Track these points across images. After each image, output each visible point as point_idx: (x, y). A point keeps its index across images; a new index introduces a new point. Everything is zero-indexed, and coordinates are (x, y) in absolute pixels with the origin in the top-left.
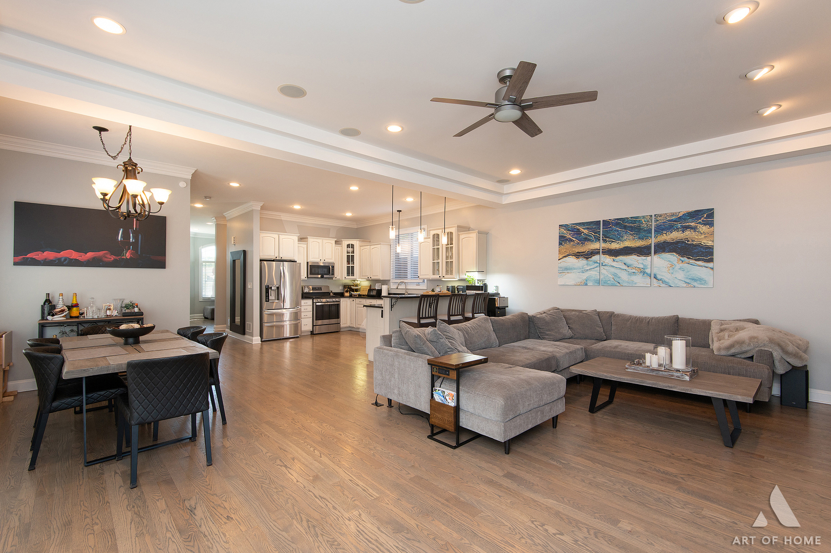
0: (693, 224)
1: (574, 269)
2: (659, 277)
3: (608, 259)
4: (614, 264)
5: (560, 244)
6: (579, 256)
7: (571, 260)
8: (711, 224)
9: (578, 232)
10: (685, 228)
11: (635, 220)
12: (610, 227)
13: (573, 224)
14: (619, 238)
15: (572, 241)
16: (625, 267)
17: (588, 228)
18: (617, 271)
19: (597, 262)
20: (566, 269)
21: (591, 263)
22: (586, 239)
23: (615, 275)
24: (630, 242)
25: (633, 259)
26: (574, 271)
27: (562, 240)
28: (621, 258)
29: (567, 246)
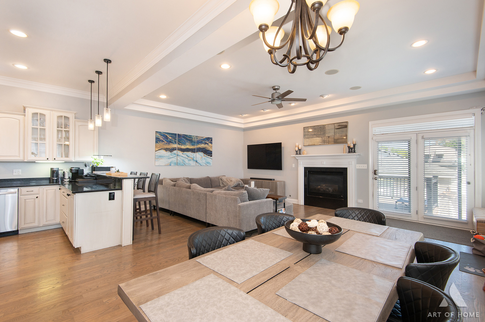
0: (207, 142)
1: (165, 157)
2: (198, 162)
3: (180, 153)
4: (183, 155)
5: (156, 142)
6: (167, 150)
7: (163, 152)
8: (211, 143)
9: (166, 138)
10: (206, 143)
11: (190, 137)
12: (181, 138)
13: (164, 133)
14: (184, 144)
15: (163, 141)
16: (187, 157)
17: (171, 136)
18: (184, 159)
19: (175, 154)
20: (160, 157)
21: (173, 154)
22: (170, 142)
23: (183, 160)
24: (189, 146)
25: (189, 154)
26: (164, 158)
27: (158, 140)
28: (185, 153)
29: (161, 144)
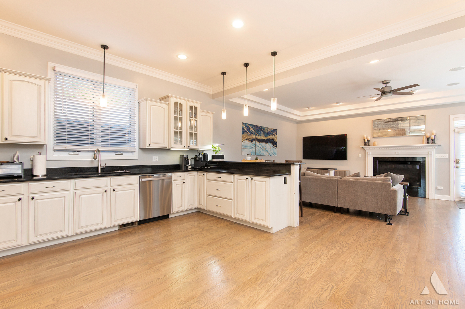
0: (274, 133)
1: (248, 147)
2: (268, 152)
3: (257, 143)
4: (259, 146)
5: (243, 133)
6: (249, 140)
7: (247, 142)
8: (277, 134)
9: (249, 129)
10: (273, 135)
11: (264, 128)
12: (258, 129)
13: (248, 124)
14: (260, 135)
15: (247, 132)
16: (262, 147)
17: (252, 128)
18: (260, 149)
19: (254, 144)
20: (245, 147)
21: (253, 144)
22: (251, 133)
23: (259, 150)
24: (262, 137)
25: (263, 144)
26: (248, 148)
27: (243, 131)
28: (261, 143)
29: (245, 134)
